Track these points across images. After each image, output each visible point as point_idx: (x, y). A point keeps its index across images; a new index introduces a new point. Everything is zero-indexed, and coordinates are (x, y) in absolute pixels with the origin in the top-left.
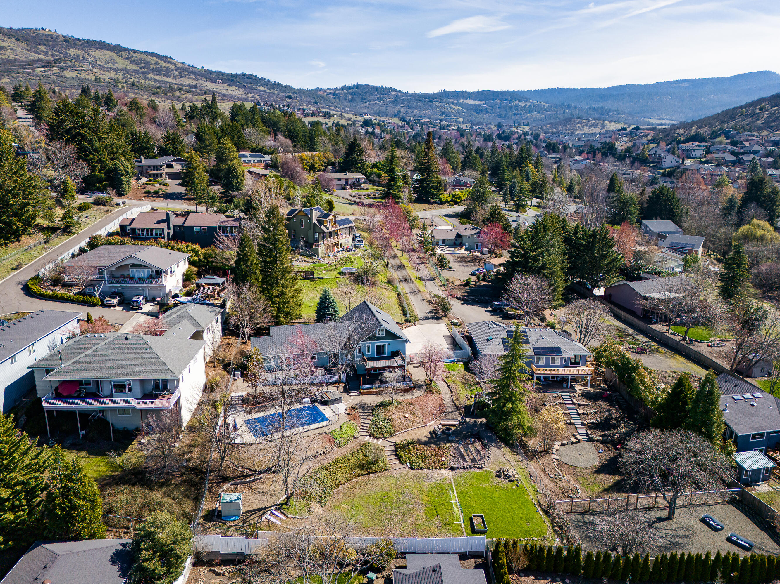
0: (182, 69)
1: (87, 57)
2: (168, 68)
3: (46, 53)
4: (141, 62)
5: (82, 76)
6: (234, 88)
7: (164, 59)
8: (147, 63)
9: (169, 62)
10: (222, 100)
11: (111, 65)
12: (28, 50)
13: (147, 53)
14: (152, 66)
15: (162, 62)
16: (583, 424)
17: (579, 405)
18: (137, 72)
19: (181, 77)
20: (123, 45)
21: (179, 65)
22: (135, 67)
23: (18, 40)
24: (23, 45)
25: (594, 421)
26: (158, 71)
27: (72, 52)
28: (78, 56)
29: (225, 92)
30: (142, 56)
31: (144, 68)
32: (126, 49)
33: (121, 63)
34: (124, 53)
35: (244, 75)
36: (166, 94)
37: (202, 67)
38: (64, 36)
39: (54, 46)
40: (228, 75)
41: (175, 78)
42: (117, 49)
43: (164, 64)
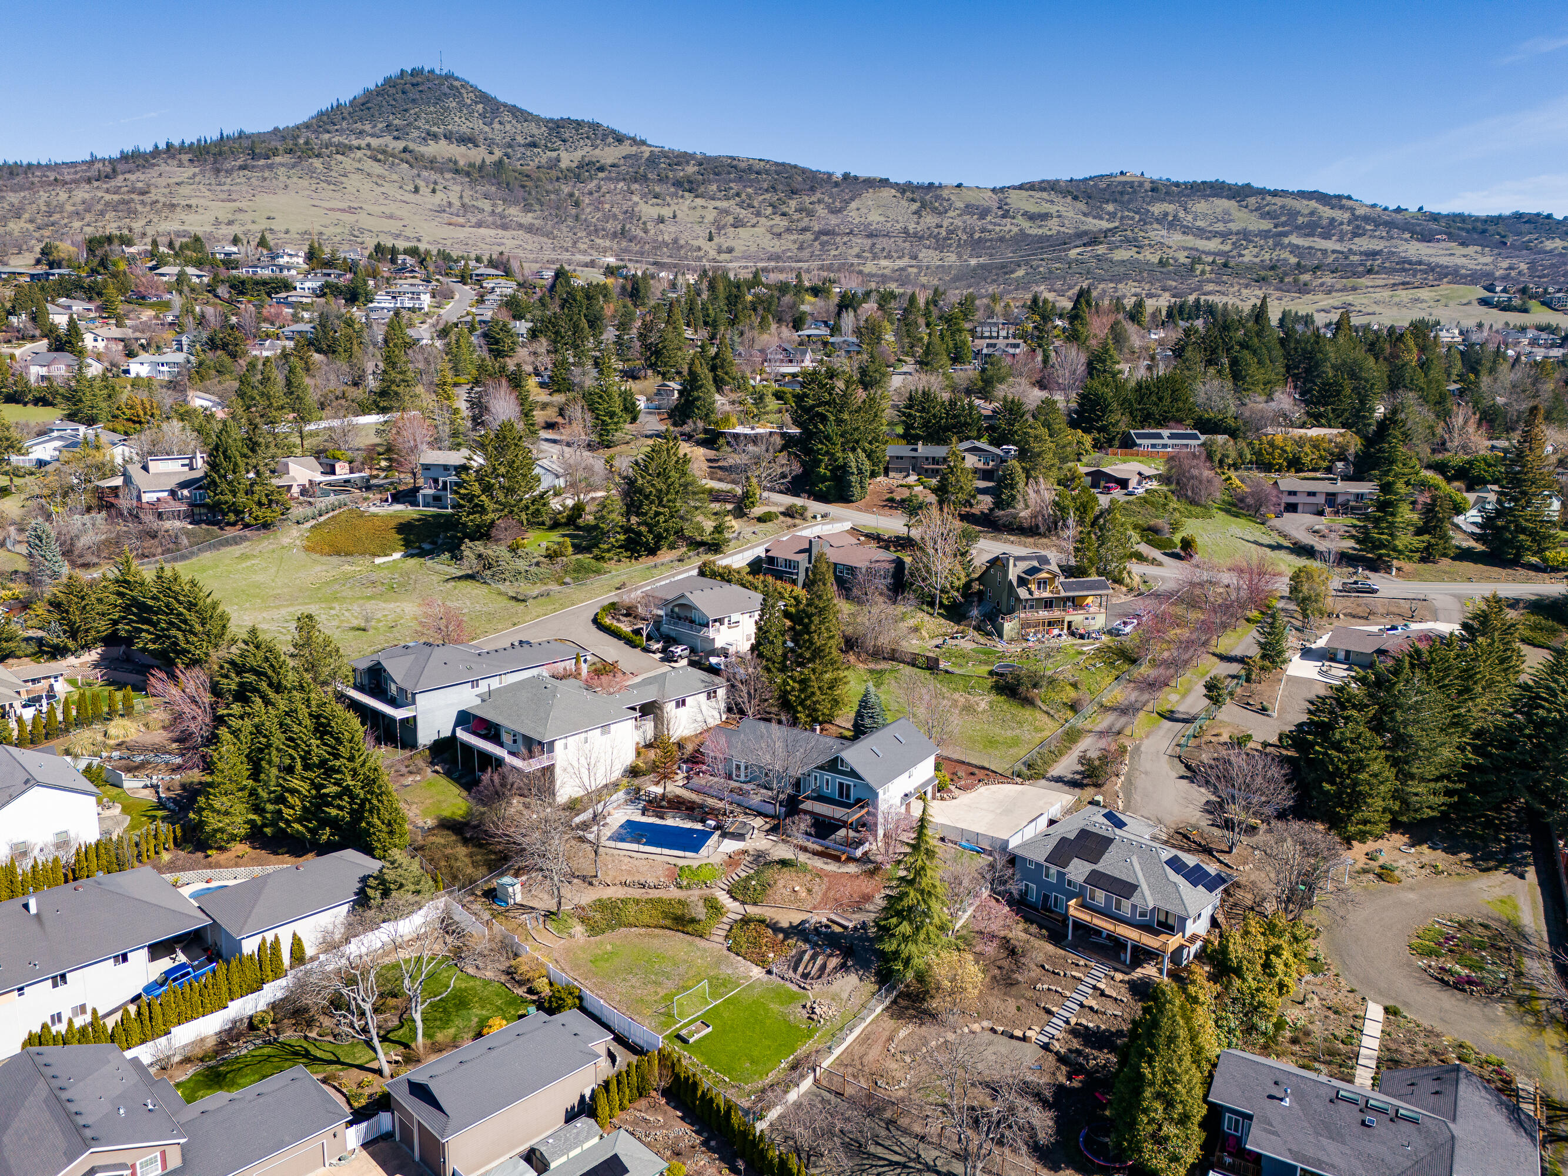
0: (1366, 219)
1: (1182, 214)
2: (1332, 220)
3: (1112, 216)
4: (1282, 214)
5: (1140, 257)
6: (1471, 250)
7: (1334, 201)
8: (1293, 214)
9: (1342, 207)
10: (1403, 284)
11: (1220, 227)
12: (1085, 215)
13: (1302, 195)
14: (1300, 220)
15: (1327, 209)
16: (1067, 1022)
17: (1103, 994)
18: (1265, 234)
19: (1355, 235)
20: (1257, 184)
21: (1361, 211)
22: (1266, 225)
23: (1075, 198)
24: (1082, 206)
25: (1091, 1025)
26: (1311, 228)
27: (1157, 209)
28: (1166, 214)
29: (1444, 261)
30: (1289, 202)
31: (1283, 225)
32: (1262, 192)
33: (1244, 219)
34: (1252, 200)
35: (1518, 216)
36: (1282, 281)
37: (1421, 209)
38: (1152, 182)
39: (1130, 201)
40: (1477, 219)
41: (1341, 240)
42: (1240, 193)
43: (1326, 212)
